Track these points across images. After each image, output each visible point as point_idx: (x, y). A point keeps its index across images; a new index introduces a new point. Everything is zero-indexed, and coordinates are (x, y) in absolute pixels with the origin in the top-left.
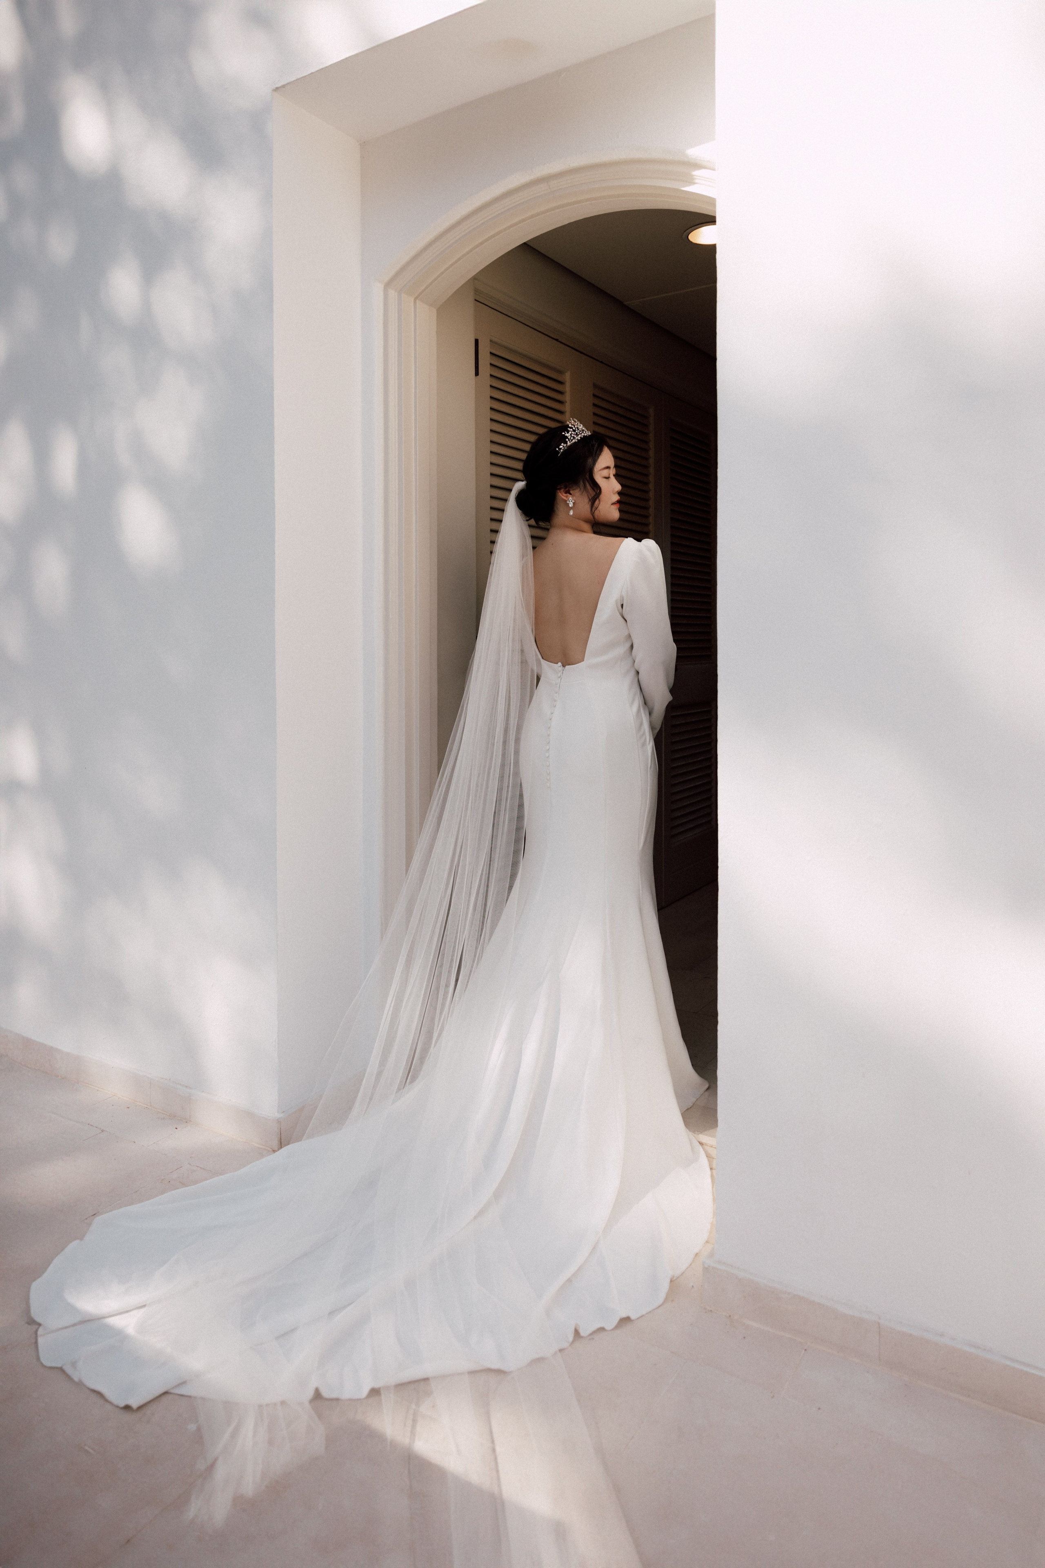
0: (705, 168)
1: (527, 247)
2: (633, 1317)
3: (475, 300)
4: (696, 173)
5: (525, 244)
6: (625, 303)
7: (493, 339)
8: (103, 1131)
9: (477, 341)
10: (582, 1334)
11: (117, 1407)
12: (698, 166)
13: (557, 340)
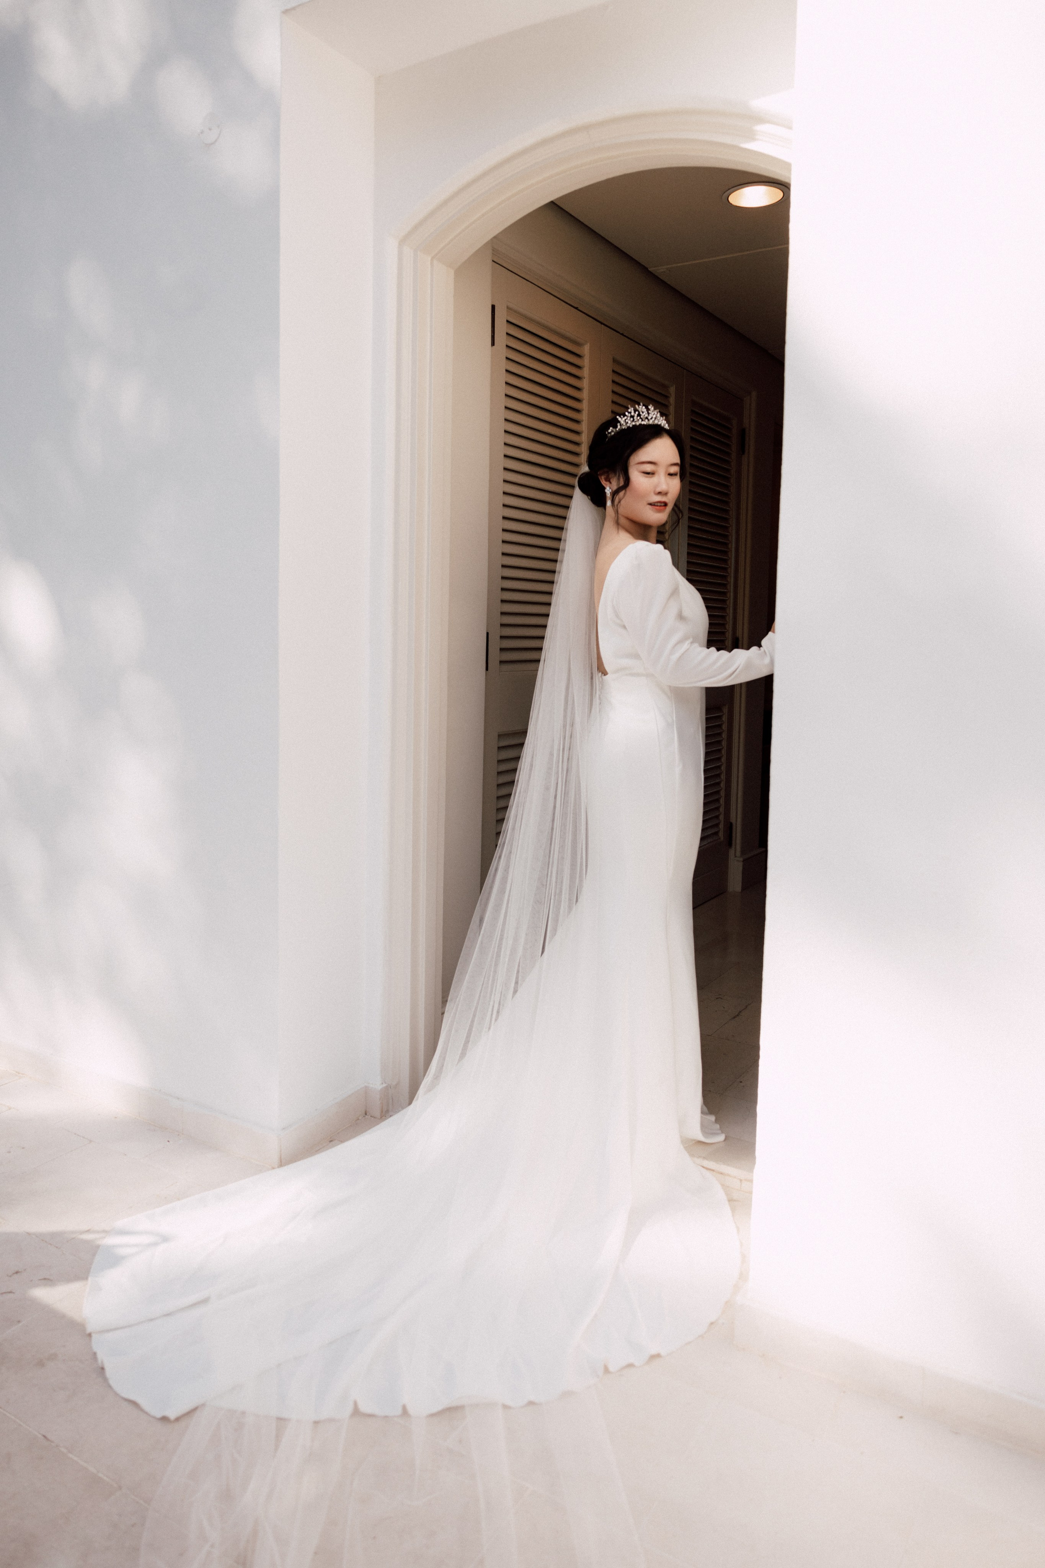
0: (769, 122)
1: (554, 206)
2: (663, 1353)
3: (493, 261)
4: (759, 128)
5: (552, 203)
6: (649, 270)
7: (511, 305)
8: (91, 1141)
9: (493, 307)
10: (611, 1369)
11: (154, 1417)
12: (760, 119)
13: (576, 308)
